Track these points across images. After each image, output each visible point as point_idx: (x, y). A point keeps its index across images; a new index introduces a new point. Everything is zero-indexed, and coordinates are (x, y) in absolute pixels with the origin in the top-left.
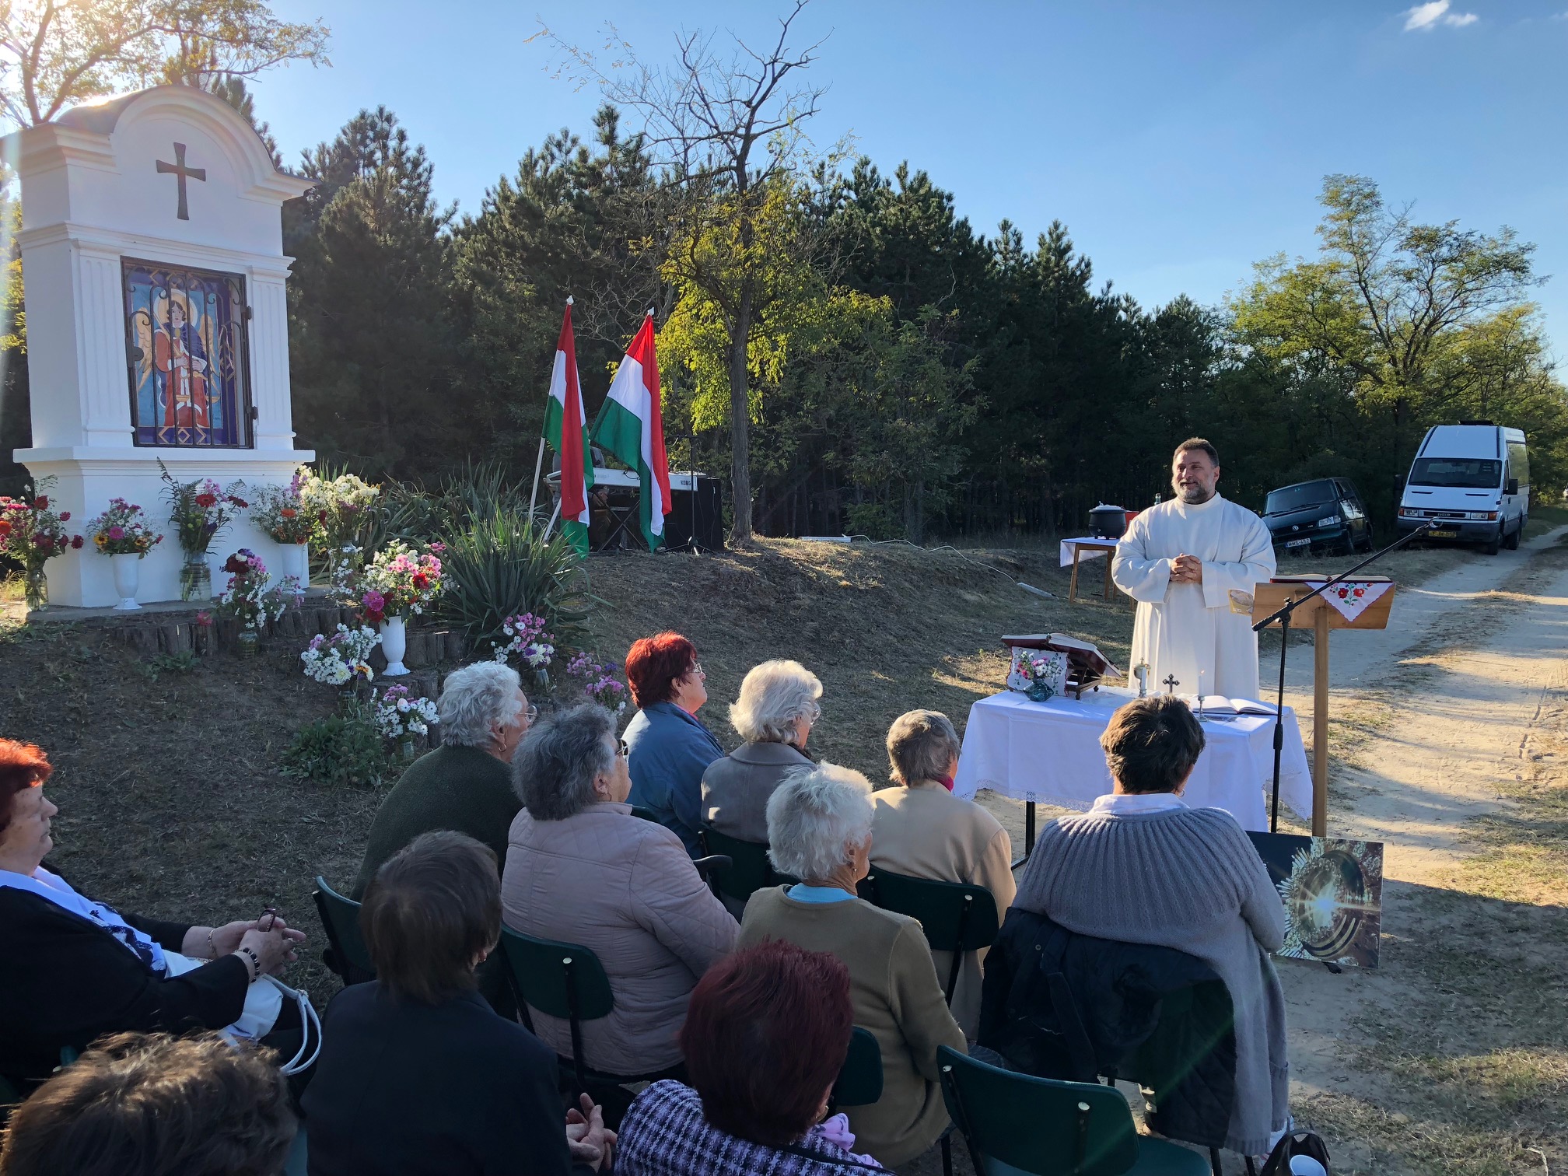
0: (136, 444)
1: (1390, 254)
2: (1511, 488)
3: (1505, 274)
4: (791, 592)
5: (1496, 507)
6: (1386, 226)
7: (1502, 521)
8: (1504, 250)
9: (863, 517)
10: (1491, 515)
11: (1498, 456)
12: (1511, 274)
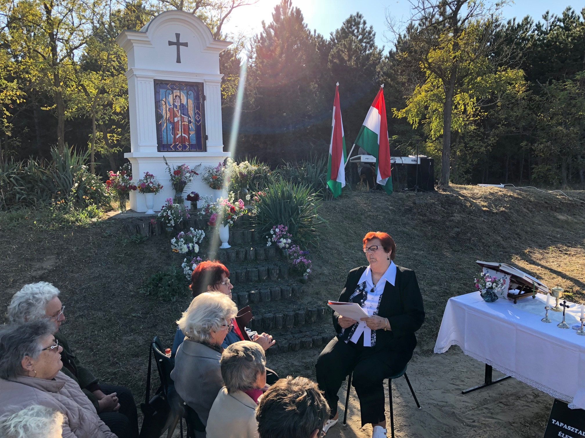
0: (159, 151)
4: (451, 213)
9: (540, 172)
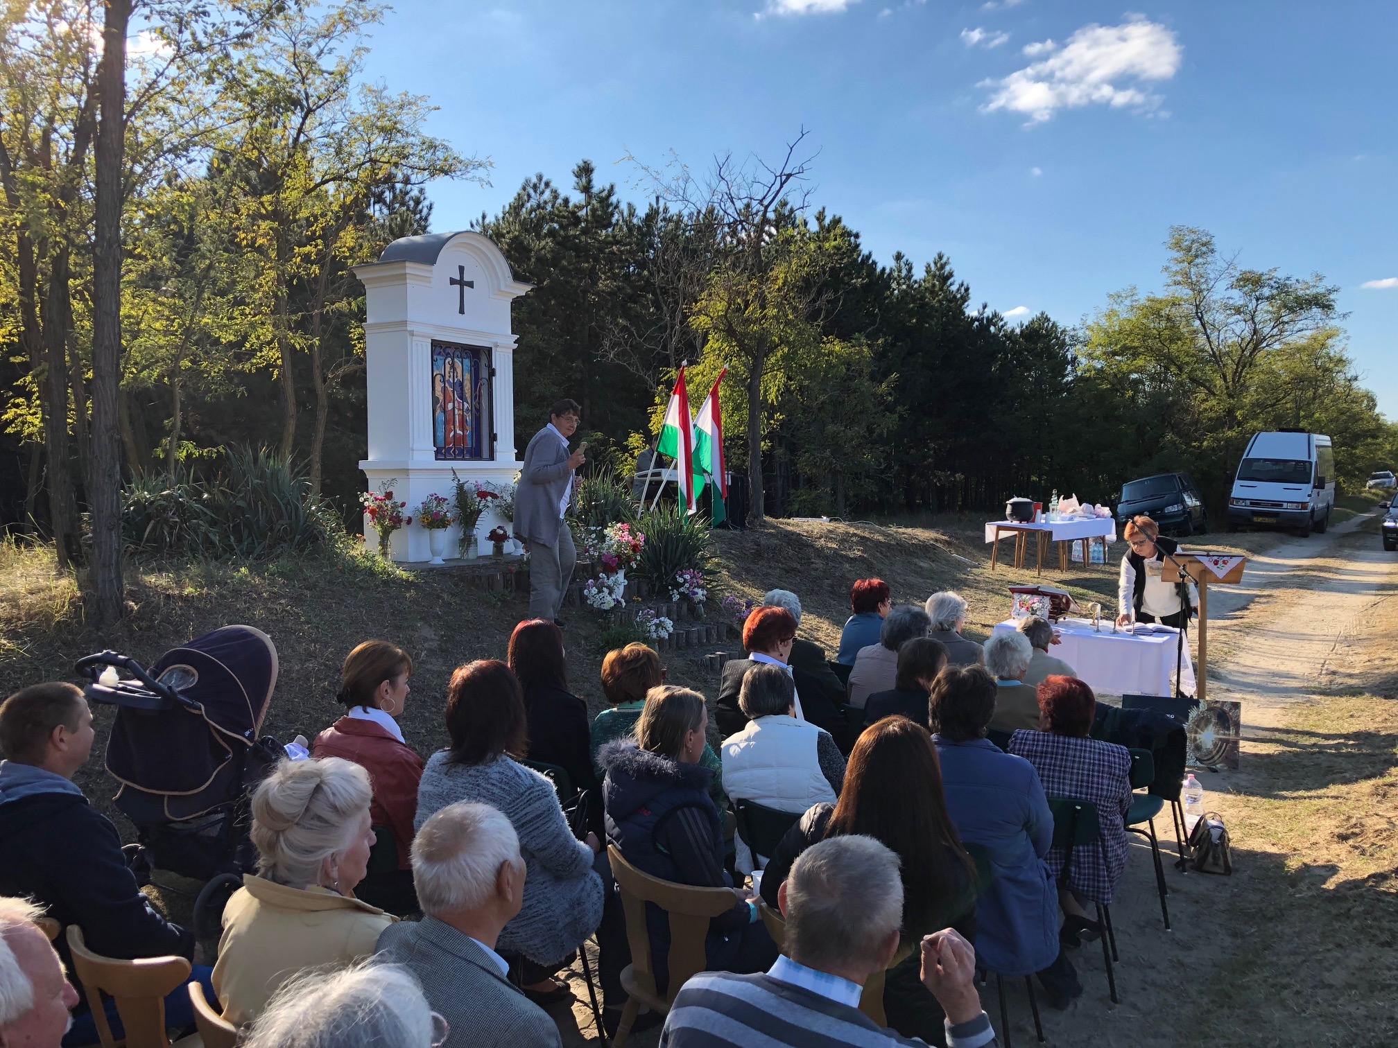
0: (436, 458)
1: (1222, 292)
2: (1320, 484)
3: (1315, 309)
5: (1308, 499)
6: (1219, 268)
7: (1313, 510)
8: (1314, 291)
9: (805, 500)
10: (1304, 505)
11: (1309, 457)
12: (1320, 310)
